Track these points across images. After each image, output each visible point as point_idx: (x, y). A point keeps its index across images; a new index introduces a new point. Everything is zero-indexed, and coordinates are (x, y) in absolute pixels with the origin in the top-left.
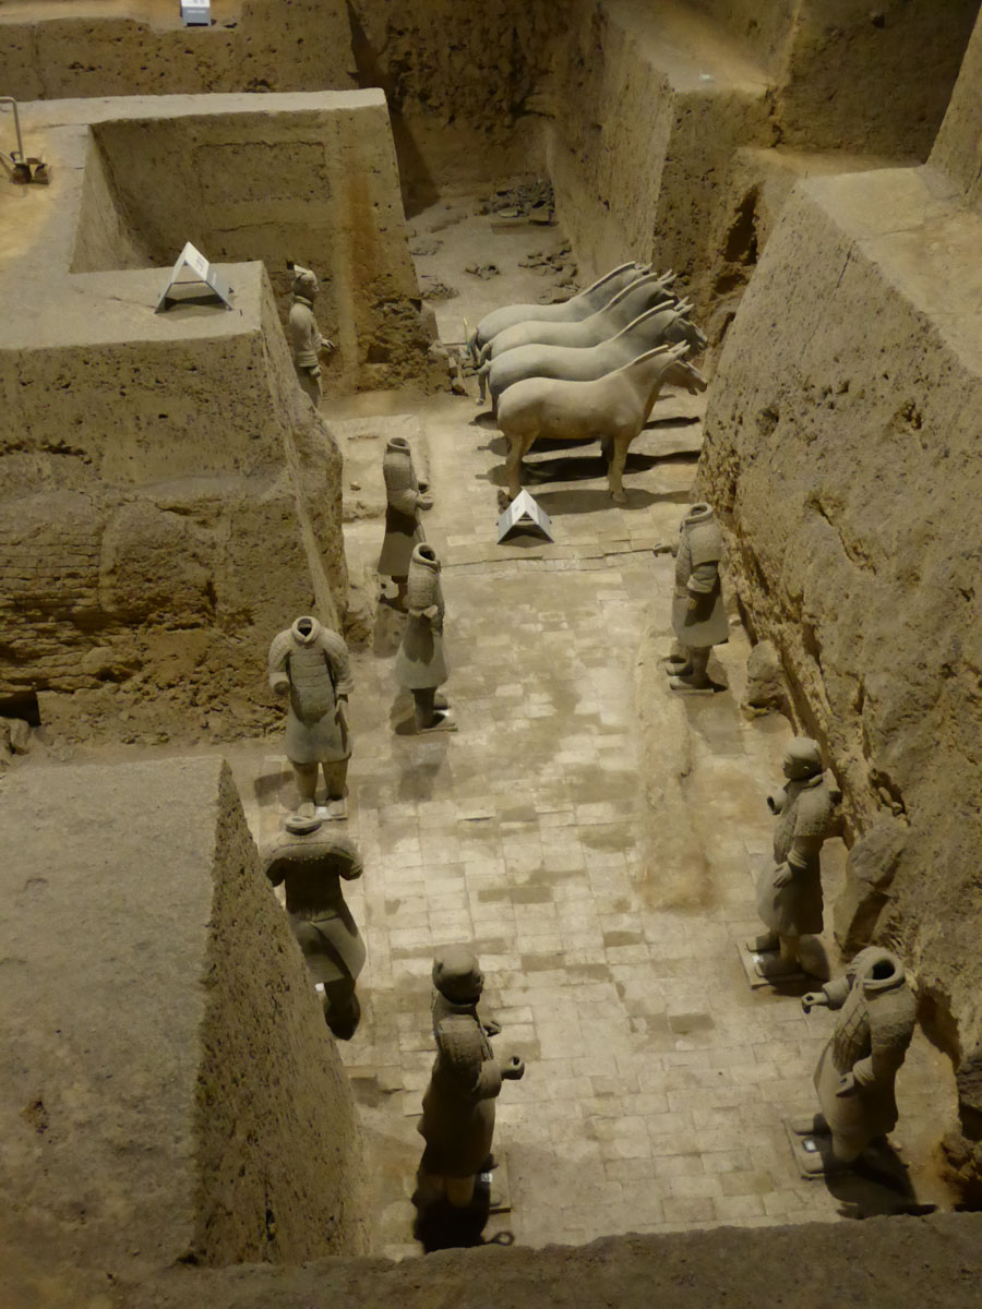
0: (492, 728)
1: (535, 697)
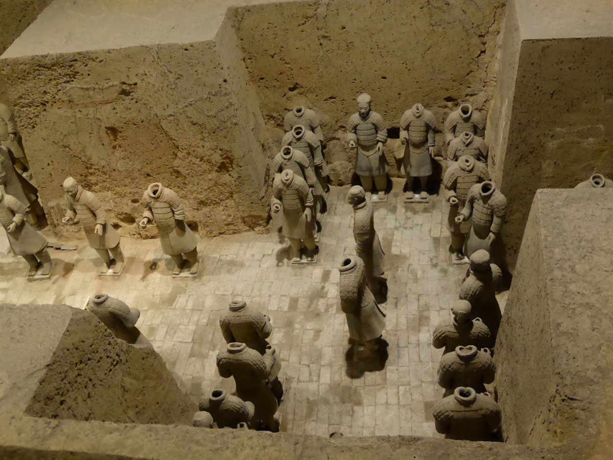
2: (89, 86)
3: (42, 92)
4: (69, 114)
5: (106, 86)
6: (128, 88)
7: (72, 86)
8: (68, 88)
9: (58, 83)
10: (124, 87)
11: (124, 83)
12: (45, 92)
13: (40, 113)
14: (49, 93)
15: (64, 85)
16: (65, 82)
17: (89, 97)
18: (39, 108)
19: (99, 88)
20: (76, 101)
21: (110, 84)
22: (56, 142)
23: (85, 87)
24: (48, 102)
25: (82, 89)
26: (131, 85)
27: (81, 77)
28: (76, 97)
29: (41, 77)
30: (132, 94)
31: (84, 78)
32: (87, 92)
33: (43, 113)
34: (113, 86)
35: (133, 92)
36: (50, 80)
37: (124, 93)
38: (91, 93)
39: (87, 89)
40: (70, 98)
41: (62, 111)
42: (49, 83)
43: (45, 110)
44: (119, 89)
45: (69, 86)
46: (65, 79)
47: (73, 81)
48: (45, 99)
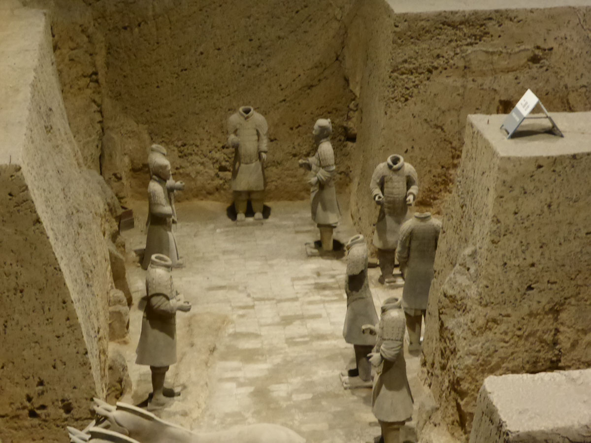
0: (315, 378)
1: (283, 394)
2: (496, 50)
3: (435, 55)
4: (459, 84)
5: (517, 50)
6: (541, 54)
7: (475, 49)
8: (469, 51)
9: (457, 46)
10: (537, 52)
11: (538, 48)
12: (438, 56)
13: (421, 82)
14: (443, 57)
15: (465, 48)
16: (467, 45)
17: (492, 63)
18: (422, 76)
19: (507, 53)
20: (473, 68)
21: (522, 47)
22: (428, 120)
23: (491, 50)
24: (436, 68)
25: (487, 52)
26: (545, 50)
27: (490, 39)
28: (476, 62)
29: (440, 37)
30: (542, 61)
31: (492, 40)
32: (490, 57)
33: (425, 82)
34: (525, 50)
35: (545, 58)
36: (451, 41)
37: (535, 59)
38: (496, 58)
39: (492, 53)
40: (467, 64)
41: (450, 80)
42: (447, 44)
43: (428, 79)
44: (530, 54)
45: (470, 49)
46: (469, 40)
47: (477, 43)
48: (435, 64)
